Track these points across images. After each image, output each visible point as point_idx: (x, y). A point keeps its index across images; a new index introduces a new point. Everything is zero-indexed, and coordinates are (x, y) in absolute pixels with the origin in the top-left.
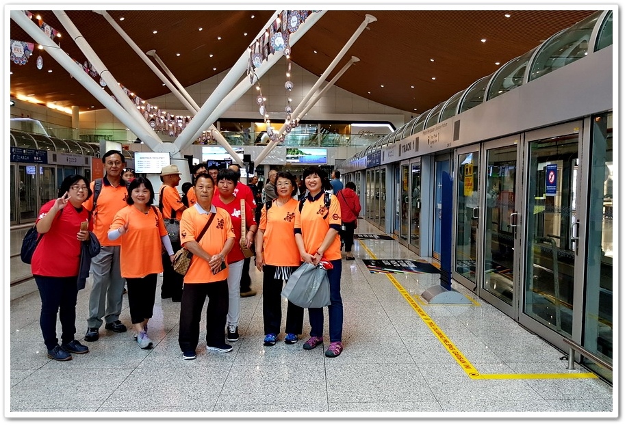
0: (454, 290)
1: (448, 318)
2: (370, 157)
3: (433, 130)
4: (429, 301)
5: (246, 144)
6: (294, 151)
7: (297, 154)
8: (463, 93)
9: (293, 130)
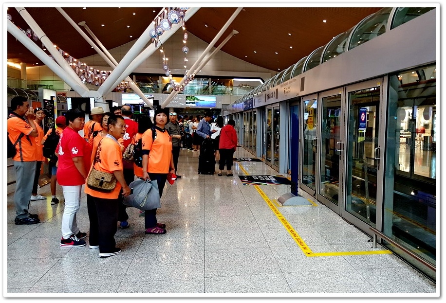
0: (300, 196)
1: (295, 215)
2: (245, 103)
3: (287, 84)
4: (282, 204)
5: (156, 93)
6: (192, 98)
7: (194, 100)
8: (307, 58)
9: (190, 82)
